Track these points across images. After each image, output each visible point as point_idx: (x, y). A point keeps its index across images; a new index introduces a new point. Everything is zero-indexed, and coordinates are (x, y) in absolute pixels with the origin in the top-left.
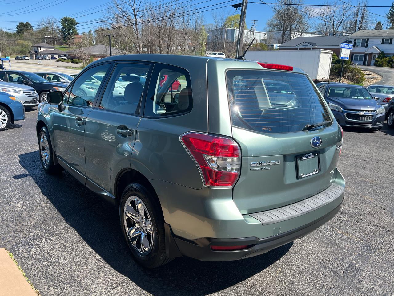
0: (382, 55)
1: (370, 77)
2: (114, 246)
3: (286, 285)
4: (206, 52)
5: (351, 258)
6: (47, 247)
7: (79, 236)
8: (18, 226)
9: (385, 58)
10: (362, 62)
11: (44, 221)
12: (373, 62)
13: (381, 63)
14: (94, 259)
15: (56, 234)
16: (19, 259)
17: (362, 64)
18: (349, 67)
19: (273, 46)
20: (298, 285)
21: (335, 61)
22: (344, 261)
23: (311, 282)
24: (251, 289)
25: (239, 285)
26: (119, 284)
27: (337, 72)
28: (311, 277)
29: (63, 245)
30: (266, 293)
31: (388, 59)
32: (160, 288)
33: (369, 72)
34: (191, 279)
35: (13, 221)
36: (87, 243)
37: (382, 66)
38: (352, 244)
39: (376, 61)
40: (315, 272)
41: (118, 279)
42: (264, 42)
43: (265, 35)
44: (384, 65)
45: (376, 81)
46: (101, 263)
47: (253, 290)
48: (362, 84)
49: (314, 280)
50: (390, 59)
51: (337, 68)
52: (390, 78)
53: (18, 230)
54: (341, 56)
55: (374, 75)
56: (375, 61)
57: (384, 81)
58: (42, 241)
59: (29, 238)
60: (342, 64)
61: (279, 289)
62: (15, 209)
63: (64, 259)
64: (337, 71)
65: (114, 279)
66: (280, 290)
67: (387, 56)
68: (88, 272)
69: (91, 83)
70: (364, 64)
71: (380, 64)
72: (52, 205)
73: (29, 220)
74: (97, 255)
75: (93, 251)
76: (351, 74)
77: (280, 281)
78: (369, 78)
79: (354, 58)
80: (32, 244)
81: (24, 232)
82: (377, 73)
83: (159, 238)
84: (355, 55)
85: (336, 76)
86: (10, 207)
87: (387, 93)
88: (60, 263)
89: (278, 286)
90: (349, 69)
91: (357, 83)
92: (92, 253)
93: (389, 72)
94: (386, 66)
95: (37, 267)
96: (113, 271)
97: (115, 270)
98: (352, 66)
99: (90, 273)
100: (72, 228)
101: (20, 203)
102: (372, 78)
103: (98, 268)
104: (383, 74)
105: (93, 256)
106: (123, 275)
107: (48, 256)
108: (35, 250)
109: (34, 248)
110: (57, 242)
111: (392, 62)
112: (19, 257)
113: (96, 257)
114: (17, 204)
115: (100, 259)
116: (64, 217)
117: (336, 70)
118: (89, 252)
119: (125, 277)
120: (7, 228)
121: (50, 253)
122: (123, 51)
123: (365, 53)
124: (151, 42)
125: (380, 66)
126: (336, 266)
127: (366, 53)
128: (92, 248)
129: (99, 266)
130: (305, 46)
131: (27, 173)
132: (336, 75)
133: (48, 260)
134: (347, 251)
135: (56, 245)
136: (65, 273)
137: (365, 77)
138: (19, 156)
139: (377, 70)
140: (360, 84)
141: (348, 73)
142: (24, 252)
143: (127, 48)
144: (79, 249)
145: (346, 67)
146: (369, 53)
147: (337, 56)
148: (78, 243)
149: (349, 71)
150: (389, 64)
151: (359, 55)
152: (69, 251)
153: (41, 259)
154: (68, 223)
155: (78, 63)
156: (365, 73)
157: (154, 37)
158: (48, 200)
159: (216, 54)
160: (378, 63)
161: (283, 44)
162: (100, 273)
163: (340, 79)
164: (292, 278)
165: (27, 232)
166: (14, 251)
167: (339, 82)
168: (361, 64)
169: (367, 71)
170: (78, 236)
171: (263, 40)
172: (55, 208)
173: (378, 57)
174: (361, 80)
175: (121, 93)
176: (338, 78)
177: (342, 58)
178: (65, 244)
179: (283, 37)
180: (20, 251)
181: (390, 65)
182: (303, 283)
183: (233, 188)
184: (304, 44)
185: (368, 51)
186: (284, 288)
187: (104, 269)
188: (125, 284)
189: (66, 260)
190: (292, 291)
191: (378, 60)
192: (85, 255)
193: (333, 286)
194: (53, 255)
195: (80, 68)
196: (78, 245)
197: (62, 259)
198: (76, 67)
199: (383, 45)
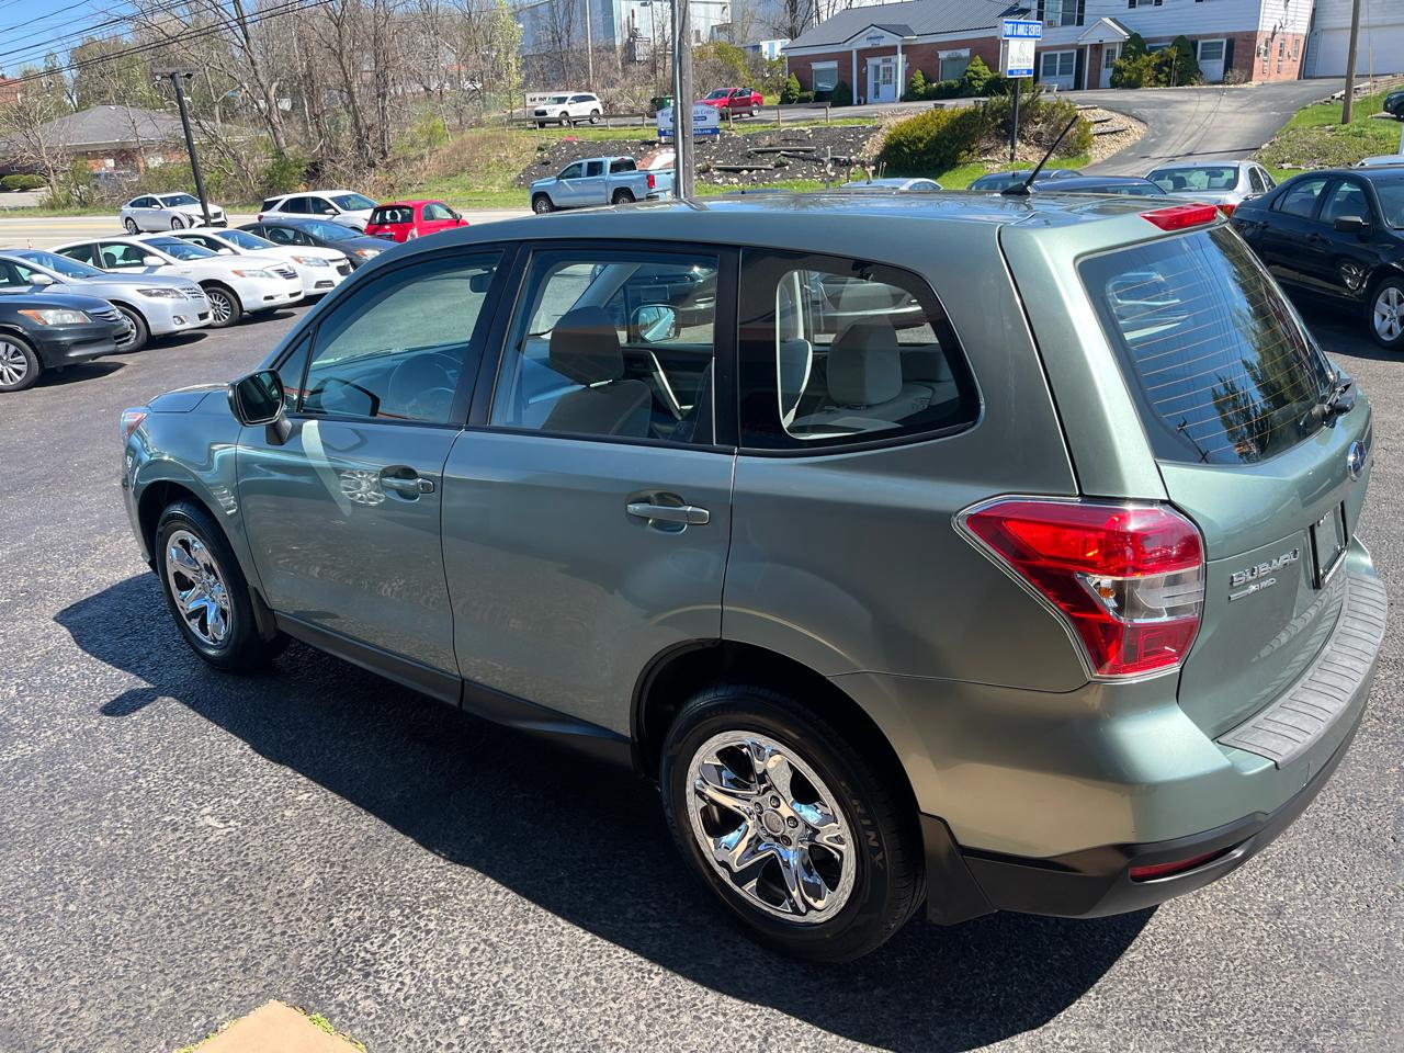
0: (1134, 48)
1: (1108, 129)
2: (653, 905)
3: (1267, 923)
4: (529, 96)
5: (1391, 790)
6: (428, 958)
7: (512, 895)
8: (266, 903)
9: (1145, 57)
10: (1070, 79)
11: (348, 864)
12: (1107, 74)
13: (1134, 76)
14: (622, 968)
15: (426, 903)
16: (357, 1030)
17: (1072, 87)
18: (1034, 102)
19: (757, 47)
20: (1297, 912)
21: (981, 83)
22: (1375, 802)
23: (1328, 895)
24: (1175, 962)
25: (1133, 955)
26: (766, 1040)
27: (999, 126)
28: (1317, 877)
29: (478, 939)
30: (1224, 963)
31: (1154, 58)
32: (899, 1022)
33: (1101, 113)
34: (977, 971)
35: (230, 885)
36: (559, 916)
37: (1140, 86)
38: (1367, 740)
39: (1118, 70)
40: (1319, 860)
41: (748, 1022)
42: (723, 37)
43: (724, 8)
44: (1145, 80)
45: (1127, 141)
46: (652, 976)
47: (1182, 964)
48: (1087, 156)
49: (1331, 885)
50: (1162, 56)
51: (999, 111)
52: (1172, 126)
53: (276, 920)
54: (1009, 68)
55: (1119, 121)
56: (1114, 72)
57: (1154, 136)
58: (394, 940)
59: (339, 940)
60: (1014, 92)
61: (1255, 942)
62: (205, 839)
63: (519, 990)
64: (999, 121)
65: (735, 1024)
66: (1259, 944)
67: (1150, 48)
68: (631, 1018)
69: (146, 272)
70: (1078, 86)
71: (1130, 78)
72: (332, 796)
73: (289, 870)
74: (622, 951)
75: (596, 940)
76: (1045, 125)
77: (1240, 913)
78: (1104, 134)
79: (1044, 67)
80: (365, 961)
81: (299, 919)
82: (1124, 111)
83: (885, 865)
84: (1045, 56)
85: (998, 141)
86: (178, 834)
87: (1211, 188)
88: (516, 1008)
89: (1243, 931)
90: (1036, 108)
91: (1070, 155)
92: (597, 948)
93: (1166, 104)
94: (1152, 83)
95: (444, 1043)
96: (712, 997)
97: (718, 994)
98: (1045, 98)
99: (642, 1023)
100: (467, 869)
101: (205, 811)
102: (1115, 132)
103: (659, 999)
104: (1146, 112)
105: (609, 956)
106: (755, 1004)
107: (454, 991)
108: (396, 981)
109: (385, 975)
110: (449, 932)
111: (1170, 67)
112: (353, 1022)
113: (621, 960)
114: (198, 818)
115: (641, 963)
116: (405, 831)
117: (995, 119)
118: (585, 945)
119: (767, 1011)
120: (230, 921)
121: (455, 979)
122: (203, 122)
123: (1077, 45)
124: (308, 75)
125: (1133, 85)
126: (1364, 826)
127: (1080, 44)
128: (587, 928)
129: (657, 991)
130: (875, 42)
131: (144, 685)
132: (998, 135)
133: (466, 1006)
134: (1366, 767)
135: (456, 944)
136: (559, 1041)
137: (1092, 130)
138: (55, 619)
139: (1126, 102)
140: (1078, 160)
141: (1037, 123)
142: (358, 997)
143: (217, 108)
144: (546, 942)
145: (1026, 106)
146: (1091, 45)
147: (986, 67)
148: (526, 922)
149: (1039, 116)
150: (1160, 76)
151: (1059, 53)
152: (517, 958)
153: (438, 1011)
154: (439, 855)
155: (24, 189)
156: (1089, 116)
157: (320, 56)
158: (303, 779)
159: (567, 101)
160: (1126, 75)
161: (799, 41)
162: (675, 1013)
163: (1012, 147)
164: (1269, 896)
165: (314, 919)
166: (318, 1002)
167: (1012, 159)
168: (1068, 85)
169: (1095, 108)
170: (507, 894)
171: (721, 28)
172: (349, 805)
173: (1124, 56)
174: (1081, 145)
175: (271, 298)
176: (1006, 144)
177: (1011, 72)
178: (485, 933)
179: (793, 11)
180: (341, 998)
181: (1164, 79)
182: (1307, 903)
183: (1181, 669)
184: (872, 35)
185: (1088, 36)
186: (1265, 934)
187: (679, 997)
188: (783, 1036)
189: (528, 993)
190: (1292, 937)
191: (1123, 64)
192: (579, 962)
193: (1392, 894)
194: (473, 985)
195: (41, 207)
196: (531, 926)
197: (511, 991)
198: (23, 208)
199: (1133, 9)
